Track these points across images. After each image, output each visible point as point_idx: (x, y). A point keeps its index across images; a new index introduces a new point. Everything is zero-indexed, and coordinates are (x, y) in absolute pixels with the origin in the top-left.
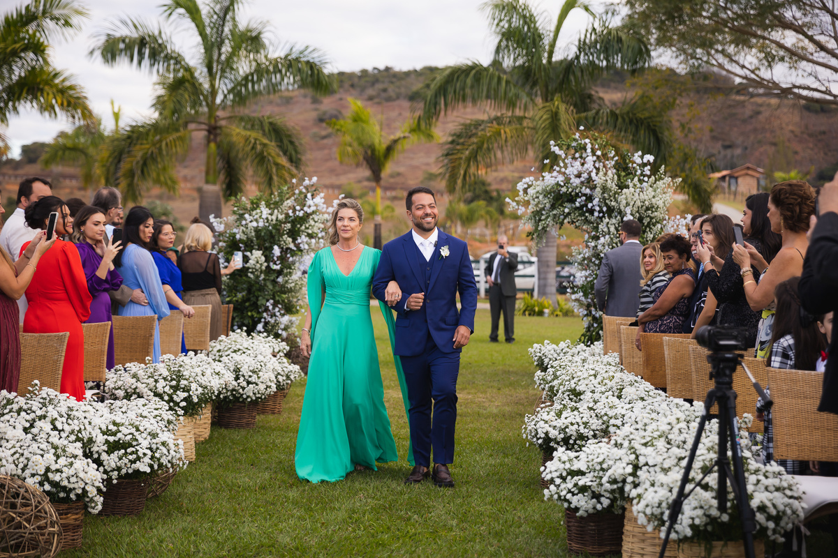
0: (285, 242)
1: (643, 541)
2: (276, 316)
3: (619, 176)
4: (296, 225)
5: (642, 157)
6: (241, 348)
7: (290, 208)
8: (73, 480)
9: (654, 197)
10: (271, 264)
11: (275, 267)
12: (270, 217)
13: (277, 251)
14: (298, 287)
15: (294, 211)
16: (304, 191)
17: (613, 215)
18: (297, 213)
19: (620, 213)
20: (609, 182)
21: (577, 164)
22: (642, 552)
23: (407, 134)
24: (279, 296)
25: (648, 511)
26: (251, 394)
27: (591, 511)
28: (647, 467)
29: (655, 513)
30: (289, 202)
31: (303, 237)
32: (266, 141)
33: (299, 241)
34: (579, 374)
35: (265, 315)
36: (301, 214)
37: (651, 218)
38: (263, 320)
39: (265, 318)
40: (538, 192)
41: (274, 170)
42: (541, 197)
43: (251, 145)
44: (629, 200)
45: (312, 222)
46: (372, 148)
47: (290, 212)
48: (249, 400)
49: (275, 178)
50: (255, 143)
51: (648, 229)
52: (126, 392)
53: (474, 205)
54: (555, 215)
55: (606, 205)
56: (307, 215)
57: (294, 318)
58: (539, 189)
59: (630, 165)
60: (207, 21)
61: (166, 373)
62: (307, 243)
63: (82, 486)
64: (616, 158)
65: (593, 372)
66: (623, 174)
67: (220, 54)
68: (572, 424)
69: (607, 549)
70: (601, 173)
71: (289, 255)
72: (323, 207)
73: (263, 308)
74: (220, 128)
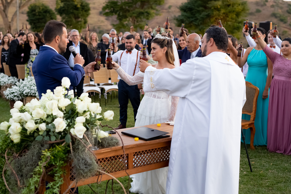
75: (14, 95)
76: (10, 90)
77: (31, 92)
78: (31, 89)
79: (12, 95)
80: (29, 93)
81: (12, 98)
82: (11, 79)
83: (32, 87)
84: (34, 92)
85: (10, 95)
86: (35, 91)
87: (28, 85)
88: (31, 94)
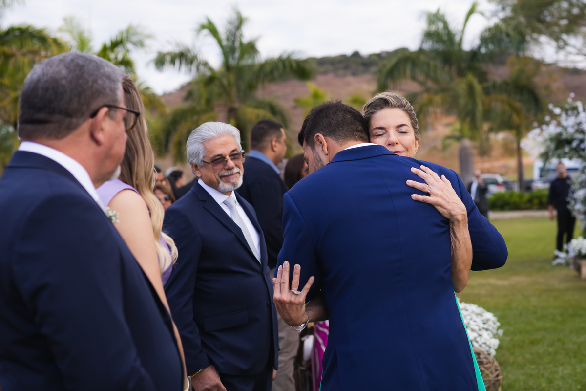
21: (572, 117)
74: (236, 108)
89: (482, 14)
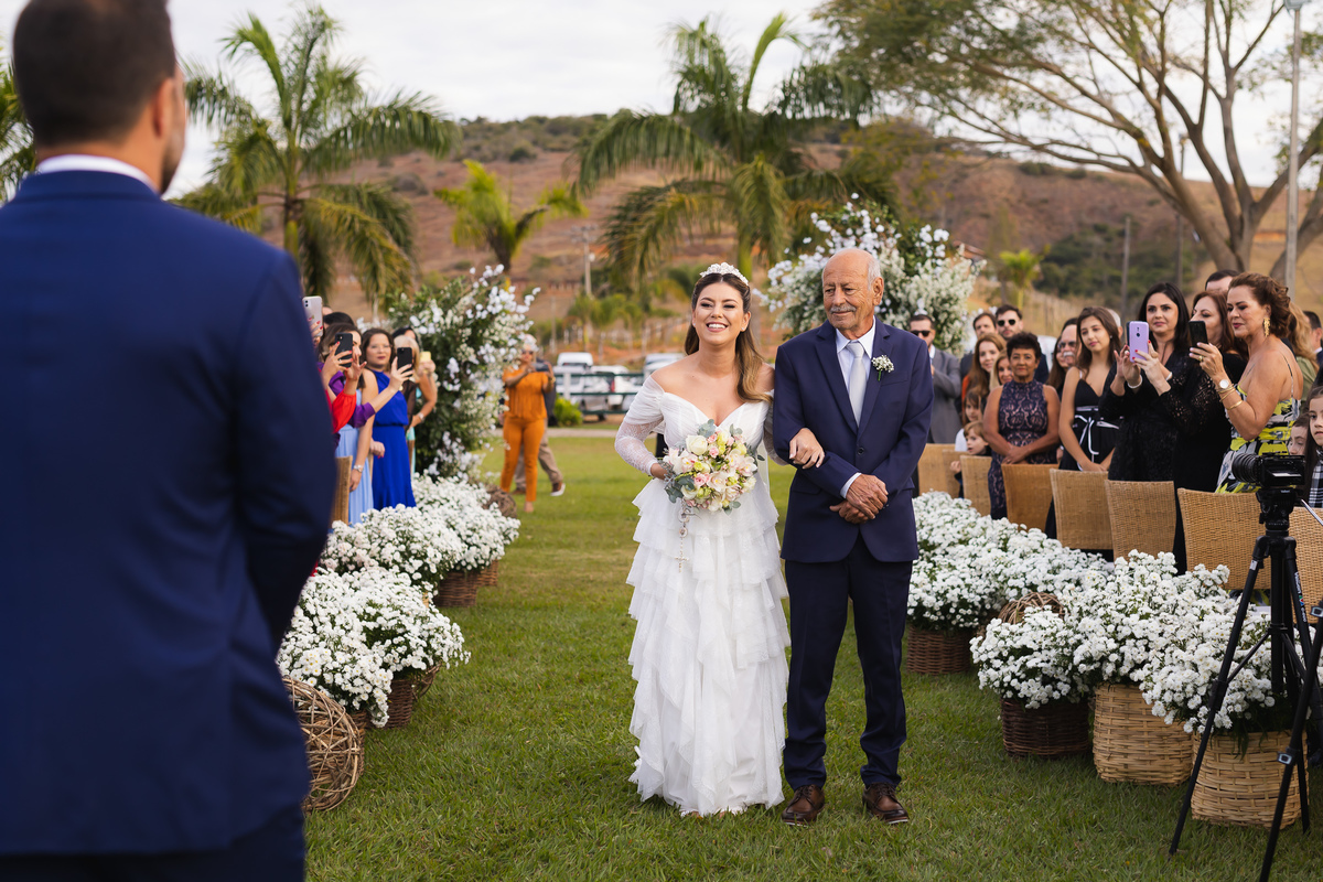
0: (463, 353)
1: (1127, 736)
2: (453, 454)
3: (906, 259)
4: (478, 331)
5: (932, 233)
6: (437, 498)
7: (468, 307)
8: (358, 682)
9: (952, 286)
10: (445, 383)
11: (450, 388)
12: (442, 322)
13: (453, 366)
14: (481, 414)
15: (474, 311)
16: (485, 284)
17: (900, 310)
18: (479, 314)
19: (908, 306)
20: (895, 266)
21: (851, 243)
22: (1126, 751)
23: (545, 206)
24: (457, 426)
25: (1168, 697)
26: (472, 561)
27: (1045, 700)
28: (1133, 640)
29: (1177, 699)
30: (467, 300)
31: (487, 346)
32: (367, 218)
33: (482, 351)
34: (931, 521)
35: (439, 452)
36: (484, 315)
37: (949, 314)
38: (436, 460)
39: (439, 457)
40: (798, 281)
41: (380, 256)
42: (803, 288)
43: (347, 223)
44: (922, 290)
45: (497, 326)
46: (497, 223)
47: (469, 313)
48: (469, 568)
49: (382, 267)
50: (352, 221)
51: (945, 328)
52: (340, 562)
53: (609, 299)
54: (821, 311)
55: (890, 297)
56: (492, 316)
57: (476, 456)
58: (800, 277)
59: (917, 244)
60: (282, 58)
61: (392, 535)
62: (494, 354)
63: (369, 691)
64: (898, 236)
65: (948, 518)
66: (912, 256)
67: (301, 102)
68: (953, 588)
69: (1061, 749)
70: (883, 256)
71: (469, 371)
72: (512, 305)
73: (436, 443)
74: (302, 201)
75: (1023, 666)
76: (1005, 633)
77: (1123, 655)
78: (1125, 631)
79: (1014, 666)
80: (1104, 659)
81: (1010, 688)
82: (1071, 564)
83: (1134, 617)
84: (1140, 658)
85: (998, 663)
86: (1148, 650)
87: (1113, 605)
88: (1119, 664)
89: (794, 38)
